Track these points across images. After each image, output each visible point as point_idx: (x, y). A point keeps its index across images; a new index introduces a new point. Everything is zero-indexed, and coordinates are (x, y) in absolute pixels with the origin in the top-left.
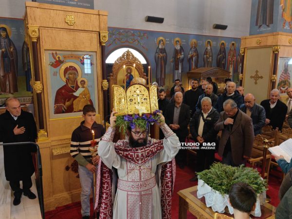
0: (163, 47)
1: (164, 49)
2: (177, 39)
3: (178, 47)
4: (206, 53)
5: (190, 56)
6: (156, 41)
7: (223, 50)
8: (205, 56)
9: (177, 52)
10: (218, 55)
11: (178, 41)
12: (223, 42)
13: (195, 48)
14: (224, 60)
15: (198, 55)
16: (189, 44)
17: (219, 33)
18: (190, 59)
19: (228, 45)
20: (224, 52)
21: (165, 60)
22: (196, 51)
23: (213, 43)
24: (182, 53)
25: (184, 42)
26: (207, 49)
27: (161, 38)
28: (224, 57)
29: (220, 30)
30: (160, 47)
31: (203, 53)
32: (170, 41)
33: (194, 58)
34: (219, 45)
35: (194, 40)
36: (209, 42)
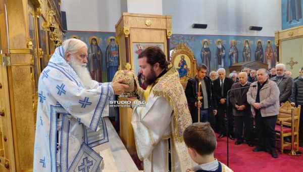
0: (208, 47)
1: (208, 48)
2: (219, 40)
3: (220, 47)
4: (245, 50)
5: (230, 53)
6: (201, 43)
7: (260, 47)
8: (244, 53)
9: (219, 50)
10: (256, 51)
11: (220, 42)
12: (259, 40)
13: (235, 46)
14: (262, 56)
15: (237, 52)
16: (230, 44)
17: (255, 33)
18: (230, 56)
19: (264, 44)
20: (262, 48)
21: (209, 57)
22: (236, 49)
23: (251, 42)
24: (224, 51)
25: (224, 43)
26: (245, 47)
27: (205, 40)
28: (262, 53)
29: (256, 31)
30: (205, 47)
31: (242, 50)
32: (213, 42)
33: (234, 55)
34: (256, 43)
35: (234, 40)
36: (247, 41)
